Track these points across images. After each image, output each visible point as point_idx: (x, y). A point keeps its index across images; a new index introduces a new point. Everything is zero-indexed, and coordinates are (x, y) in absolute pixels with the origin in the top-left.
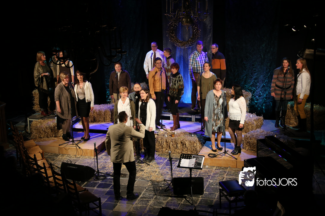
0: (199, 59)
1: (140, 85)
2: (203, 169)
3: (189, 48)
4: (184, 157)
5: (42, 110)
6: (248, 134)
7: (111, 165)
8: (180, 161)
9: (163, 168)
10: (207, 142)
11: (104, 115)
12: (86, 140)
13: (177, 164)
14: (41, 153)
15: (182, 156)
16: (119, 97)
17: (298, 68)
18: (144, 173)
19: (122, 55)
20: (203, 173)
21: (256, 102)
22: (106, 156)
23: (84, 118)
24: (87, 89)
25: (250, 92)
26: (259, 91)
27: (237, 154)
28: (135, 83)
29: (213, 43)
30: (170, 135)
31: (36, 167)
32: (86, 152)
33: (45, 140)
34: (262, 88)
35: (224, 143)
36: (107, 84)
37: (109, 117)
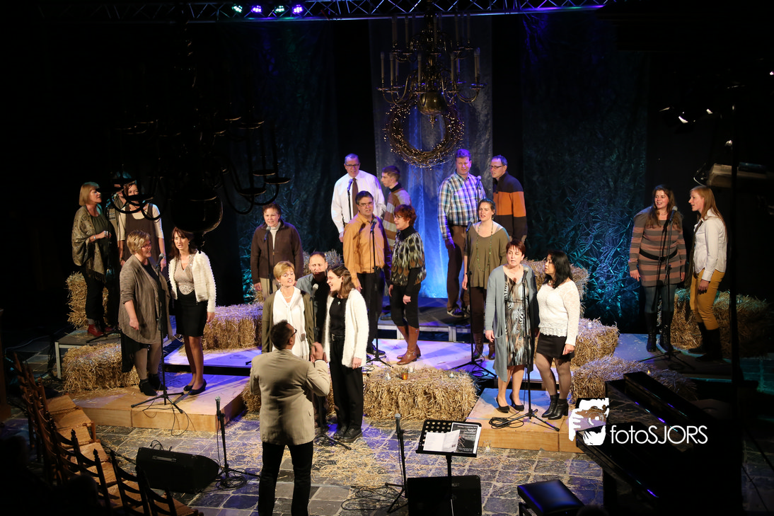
0: (462, 193)
1: (324, 256)
2: (478, 457)
3: (439, 167)
4: (433, 427)
5: (91, 322)
6: (584, 368)
7: (258, 451)
8: (423, 438)
9: (384, 455)
10: (486, 389)
11: (239, 330)
12: (194, 393)
13: (417, 445)
14: (88, 428)
15: (428, 425)
16: (274, 287)
17: (694, 209)
18: (338, 468)
19: (278, 186)
20: (478, 466)
21: (600, 291)
22: (244, 429)
23: (191, 338)
24: (199, 271)
25: (584, 269)
26: (605, 266)
27: (560, 417)
28: (311, 253)
29: (495, 155)
30: (397, 376)
31: (76, 462)
32: (196, 421)
33: (98, 396)
34: (614, 257)
35: (527, 391)
36: (245, 256)
37: (250, 336)
